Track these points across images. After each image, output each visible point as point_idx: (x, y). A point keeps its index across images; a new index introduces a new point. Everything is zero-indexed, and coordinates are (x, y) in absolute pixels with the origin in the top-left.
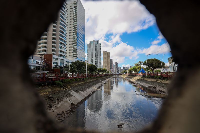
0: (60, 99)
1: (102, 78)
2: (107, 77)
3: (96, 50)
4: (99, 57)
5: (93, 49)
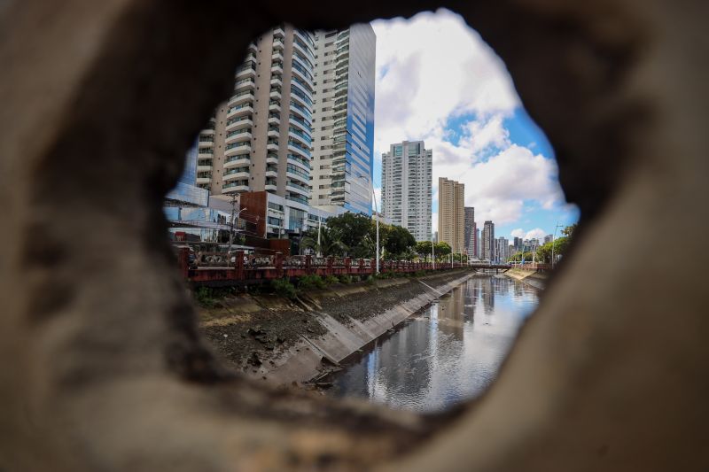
0: (285, 340)
1: (432, 277)
2: (449, 276)
3: (413, 175)
4: (421, 201)
5: (402, 174)
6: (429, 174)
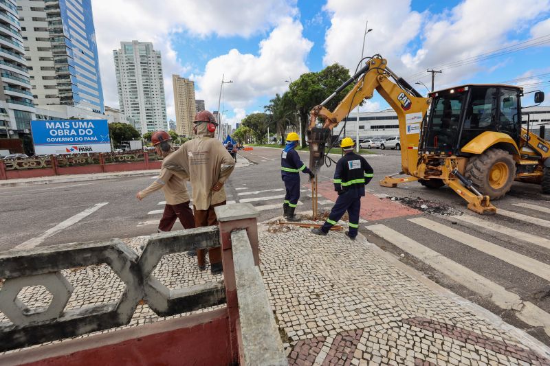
3: (146, 73)
4: (155, 96)
5: (135, 71)
6: (160, 73)
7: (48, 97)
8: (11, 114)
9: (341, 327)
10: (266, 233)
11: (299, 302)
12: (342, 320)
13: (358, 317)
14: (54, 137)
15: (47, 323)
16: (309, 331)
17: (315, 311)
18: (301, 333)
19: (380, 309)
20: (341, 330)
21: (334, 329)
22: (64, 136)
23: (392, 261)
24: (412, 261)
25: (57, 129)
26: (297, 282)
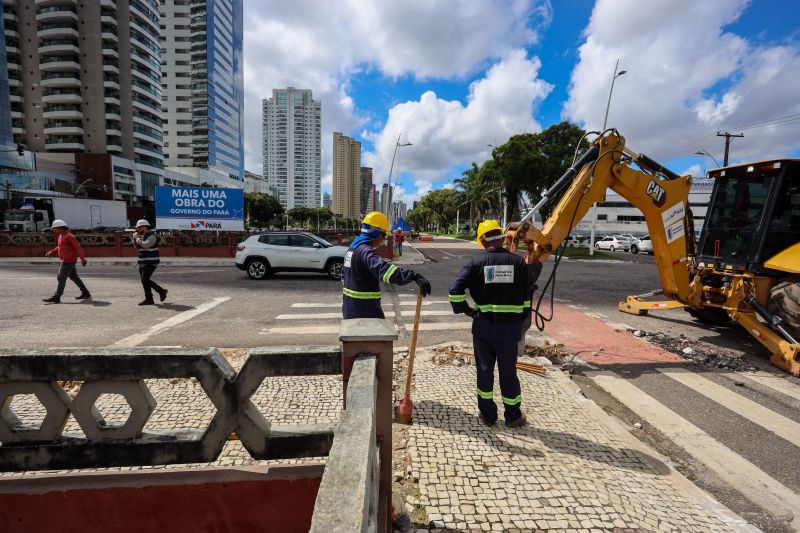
3: (300, 129)
4: (308, 160)
5: (287, 126)
6: (317, 130)
7: (181, 156)
8: (138, 177)
9: (512, 522)
10: (429, 365)
11: (456, 472)
12: (515, 510)
13: (542, 511)
14: (179, 208)
15: (122, 442)
16: (461, 517)
17: (477, 490)
18: (449, 518)
19: (581, 505)
20: (511, 526)
21: (501, 522)
22: (190, 208)
23: (617, 432)
24: (653, 436)
25: (183, 199)
26: (459, 442)
